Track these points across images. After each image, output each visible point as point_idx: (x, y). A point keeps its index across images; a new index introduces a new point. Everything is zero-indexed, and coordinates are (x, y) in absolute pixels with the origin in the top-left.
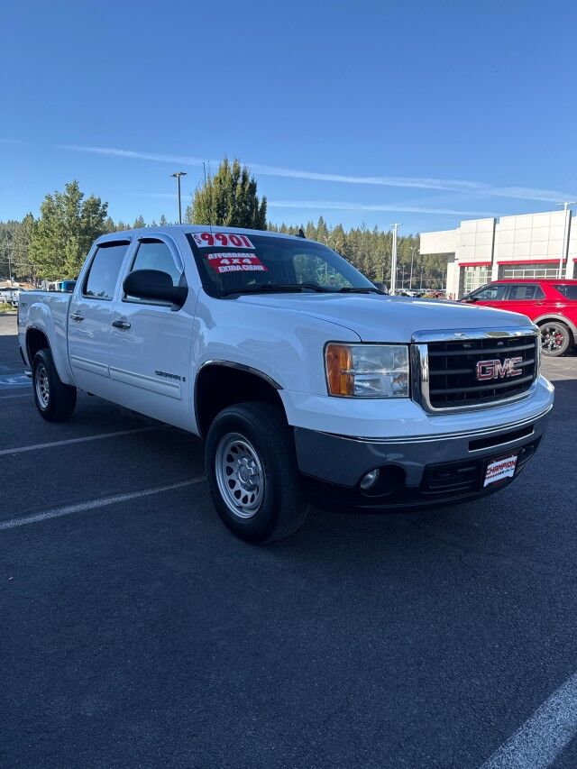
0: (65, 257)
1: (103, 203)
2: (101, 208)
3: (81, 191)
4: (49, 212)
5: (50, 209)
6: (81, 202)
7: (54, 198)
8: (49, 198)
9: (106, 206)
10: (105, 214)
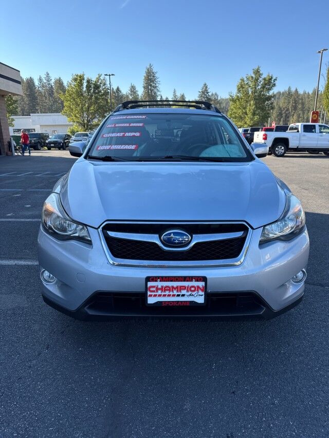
0: (246, 113)
1: (274, 78)
2: (272, 81)
3: (261, 72)
4: (241, 87)
5: (242, 87)
6: (261, 79)
7: (245, 79)
8: (243, 80)
9: (276, 80)
10: (275, 84)
